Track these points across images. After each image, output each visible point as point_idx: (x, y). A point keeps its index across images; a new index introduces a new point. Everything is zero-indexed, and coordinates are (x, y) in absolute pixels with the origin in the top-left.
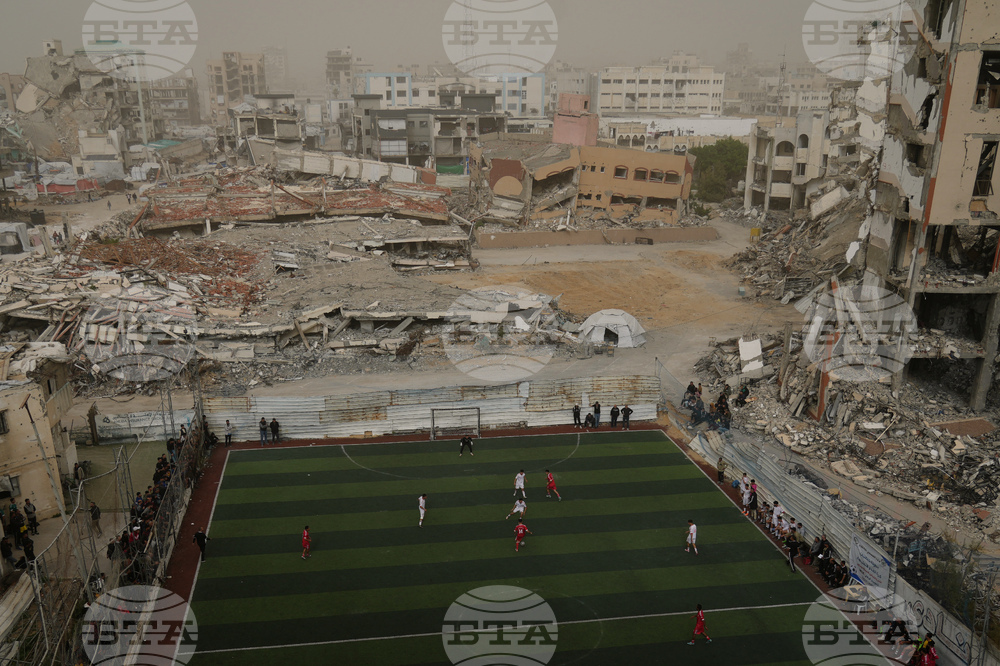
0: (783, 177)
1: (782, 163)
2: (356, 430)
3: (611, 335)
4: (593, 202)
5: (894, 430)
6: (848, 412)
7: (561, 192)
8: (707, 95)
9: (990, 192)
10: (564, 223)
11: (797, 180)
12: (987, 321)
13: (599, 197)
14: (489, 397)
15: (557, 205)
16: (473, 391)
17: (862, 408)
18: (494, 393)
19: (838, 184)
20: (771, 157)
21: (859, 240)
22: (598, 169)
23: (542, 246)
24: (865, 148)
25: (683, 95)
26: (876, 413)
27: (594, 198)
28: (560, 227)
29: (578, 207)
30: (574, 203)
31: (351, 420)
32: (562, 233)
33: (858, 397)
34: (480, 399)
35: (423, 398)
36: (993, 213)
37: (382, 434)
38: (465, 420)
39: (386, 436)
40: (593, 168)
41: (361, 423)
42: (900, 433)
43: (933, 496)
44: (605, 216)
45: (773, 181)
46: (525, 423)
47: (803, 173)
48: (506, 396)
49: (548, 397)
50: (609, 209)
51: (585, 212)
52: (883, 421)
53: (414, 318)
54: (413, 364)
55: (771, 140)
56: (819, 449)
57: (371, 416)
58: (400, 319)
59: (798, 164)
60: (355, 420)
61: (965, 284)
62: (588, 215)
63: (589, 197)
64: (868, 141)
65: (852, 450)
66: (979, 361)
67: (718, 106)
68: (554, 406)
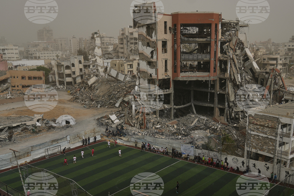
0: (69, 76)
1: (67, 72)
2: (22, 161)
3: (68, 122)
4: (16, 88)
5: (162, 126)
6: (152, 125)
7: (5, 86)
8: (14, 53)
9: (168, 71)
10: (9, 96)
11: (73, 76)
12: (170, 99)
13: (18, 86)
14: (59, 142)
15: (5, 90)
16: (55, 141)
17: (154, 123)
18: (60, 140)
19: (94, 76)
20: (64, 70)
21: (137, 85)
22: (16, 77)
23: (3, 104)
24: (99, 65)
25: (5, 54)
26: (157, 123)
27: (16, 87)
28: (8, 97)
29: (12, 90)
30: (10, 89)
31: (20, 159)
32: (10, 99)
33: (152, 121)
34: (57, 143)
35: (41, 147)
36: (169, 75)
37: (30, 161)
38: (53, 151)
39: (31, 162)
40: (14, 77)
41: (23, 159)
42: (163, 127)
43: (180, 137)
44: (21, 92)
45: (66, 77)
46: (70, 148)
47: (75, 74)
48: (64, 141)
49: (74, 139)
50: (22, 90)
51: (14, 92)
52: (160, 125)
53: (8, 127)
54: (15, 141)
55: (63, 65)
56: (150, 134)
57: (26, 156)
58: (4, 128)
59: (73, 72)
60: (21, 158)
61: (166, 92)
62: (15, 92)
63: (14, 87)
64: (99, 64)
65: (156, 132)
66: (171, 108)
67: (18, 57)
68: (77, 141)
